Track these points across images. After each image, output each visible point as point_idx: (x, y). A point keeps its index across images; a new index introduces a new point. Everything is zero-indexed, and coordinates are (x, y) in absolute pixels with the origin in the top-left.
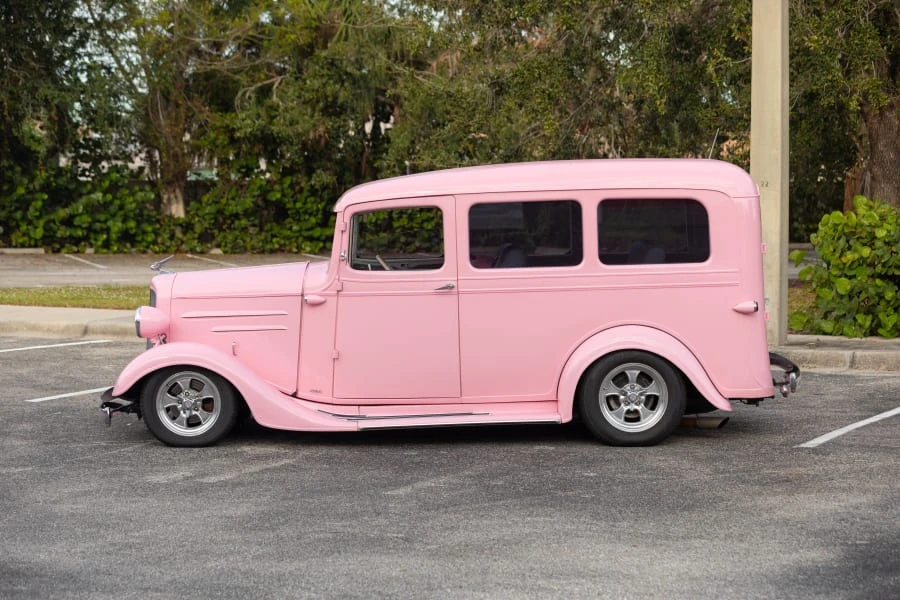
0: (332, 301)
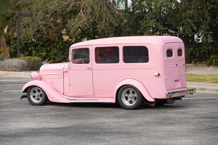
0: (68, 71)
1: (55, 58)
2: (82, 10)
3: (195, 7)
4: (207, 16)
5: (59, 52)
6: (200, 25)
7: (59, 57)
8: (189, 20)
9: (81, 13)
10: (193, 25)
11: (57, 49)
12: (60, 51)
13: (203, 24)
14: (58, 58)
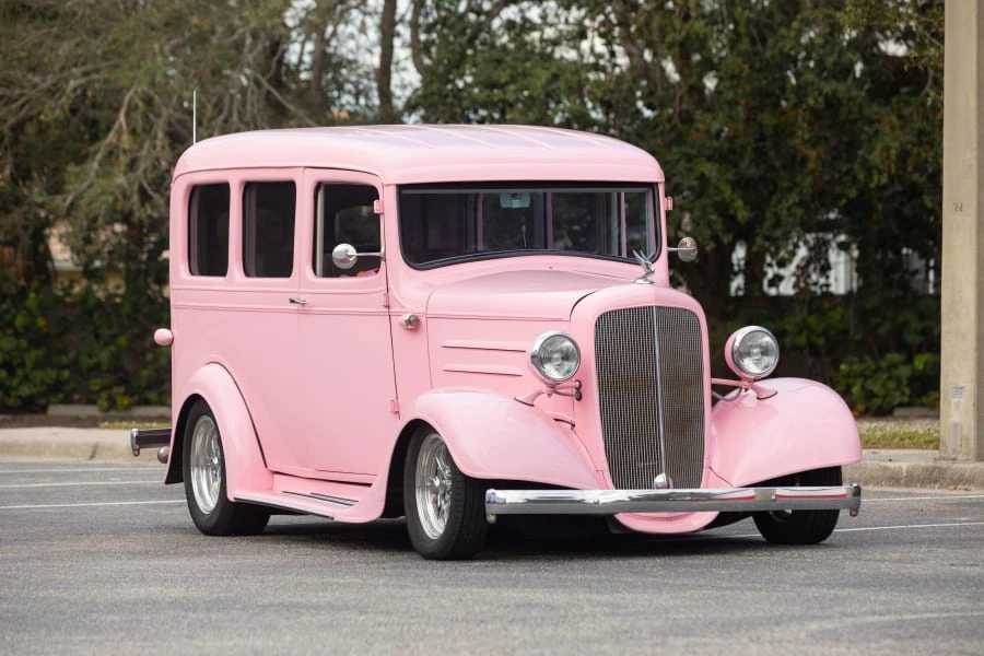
1: (7, 383)
2: (127, 115)
3: (736, 94)
4: (805, 142)
5: (28, 350)
6: (772, 193)
7: (26, 379)
8: (709, 169)
9: (119, 133)
10: (727, 192)
11: (17, 335)
12: (34, 344)
13: (789, 190)
14: (20, 383)
